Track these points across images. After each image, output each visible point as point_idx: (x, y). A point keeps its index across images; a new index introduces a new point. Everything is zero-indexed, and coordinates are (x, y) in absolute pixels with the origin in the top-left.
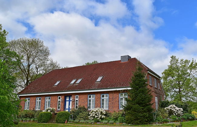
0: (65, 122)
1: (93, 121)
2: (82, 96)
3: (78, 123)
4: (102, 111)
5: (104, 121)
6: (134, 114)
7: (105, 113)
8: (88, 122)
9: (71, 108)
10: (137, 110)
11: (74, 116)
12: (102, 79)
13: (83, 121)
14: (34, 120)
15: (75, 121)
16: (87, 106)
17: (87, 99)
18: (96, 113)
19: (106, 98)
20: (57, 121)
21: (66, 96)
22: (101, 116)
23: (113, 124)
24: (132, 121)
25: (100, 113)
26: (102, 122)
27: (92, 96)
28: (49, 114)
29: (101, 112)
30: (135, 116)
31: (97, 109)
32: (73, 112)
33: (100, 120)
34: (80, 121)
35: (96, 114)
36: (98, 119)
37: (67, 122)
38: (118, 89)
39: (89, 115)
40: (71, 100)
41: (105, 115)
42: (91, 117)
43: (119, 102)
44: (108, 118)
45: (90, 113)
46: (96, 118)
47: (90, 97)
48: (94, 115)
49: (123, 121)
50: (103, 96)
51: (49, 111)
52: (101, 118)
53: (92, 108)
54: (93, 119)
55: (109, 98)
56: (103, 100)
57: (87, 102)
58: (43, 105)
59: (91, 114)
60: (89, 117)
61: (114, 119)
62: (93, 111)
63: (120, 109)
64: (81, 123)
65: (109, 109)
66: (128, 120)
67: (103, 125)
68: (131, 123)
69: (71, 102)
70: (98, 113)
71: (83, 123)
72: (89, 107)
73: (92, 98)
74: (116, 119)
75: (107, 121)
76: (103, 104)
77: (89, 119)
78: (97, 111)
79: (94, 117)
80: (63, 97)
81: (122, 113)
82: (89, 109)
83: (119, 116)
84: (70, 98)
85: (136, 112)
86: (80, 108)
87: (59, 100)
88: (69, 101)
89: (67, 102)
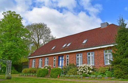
0: (57, 77)
1: (82, 76)
2: (71, 55)
3: (68, 77)
4: (90, 66)
5: (92, 76)
6: (124, 68)
7: (92, 69)
8: (77, 77)
9: (63, 65)
10: (127, 64)
11: (65, 72)
12: (87, 41)
13: (73, 76)
14: (35, 75)
15: (66, 76)
16: (76, 63)
17: (76, 58)
18: (84, 68)
19: (91, 55)
20: (51, 76)
21: (59, 56)
22: (89, 71)
23: (101, 78)
24: (122, 75)
25: (87, 69)
26: (90, 77)
27: (79, 55)
28: (46, 71)
29: (89, 68)
30: (125, 70)
31: (85, 65)
32: (65, 68)
33: (88, 74)
34: (70, 76)
35: (84, 70)
36: (86, 73)
37: (59, 77)
38: (102, 47)
39: (78, 70)
40: (63, 59)
41: (92, 70)
42: (80, 72)
43: (104, 58)
44: (95, 73)
45: (78, 69)
46: (84, 73)
47: (78, 56)
48: (82, 70)
49: (112, 76)
50: (89, 54)
51: (46, 68)
52: (89, 73)
53: (80, 65)
54: (81, 73)
55: (95, 55)
56: (89, 57)
57: (76, 59)
58: (43, 64)
59: (80, 69)
60: (78, 72)
61: (102, 73)
62: (81, 67)
63: (106, 64)
64: (71, 77)
65: (95, 65)
66: (117, 75)
67: (91, 79)
68: (121, 77)
69: (63, 61)
70: (86, 68)
71: (73, 77)
72: (78, 64)
73: (80, 56)
74: (104, 73)
75: (94, 76)
76: (89, 61)
77: (78, 73)
78: (85, 66)
79: (82, 72)
80: (57, 57)
81: (109, 68)
82: (77, 66)
83: (106, 71)
84: (62, 58)
85: (126, 65)
86: (70, 65)
87: (54, 59)
88: (62, 60)
89: (60, 61)
